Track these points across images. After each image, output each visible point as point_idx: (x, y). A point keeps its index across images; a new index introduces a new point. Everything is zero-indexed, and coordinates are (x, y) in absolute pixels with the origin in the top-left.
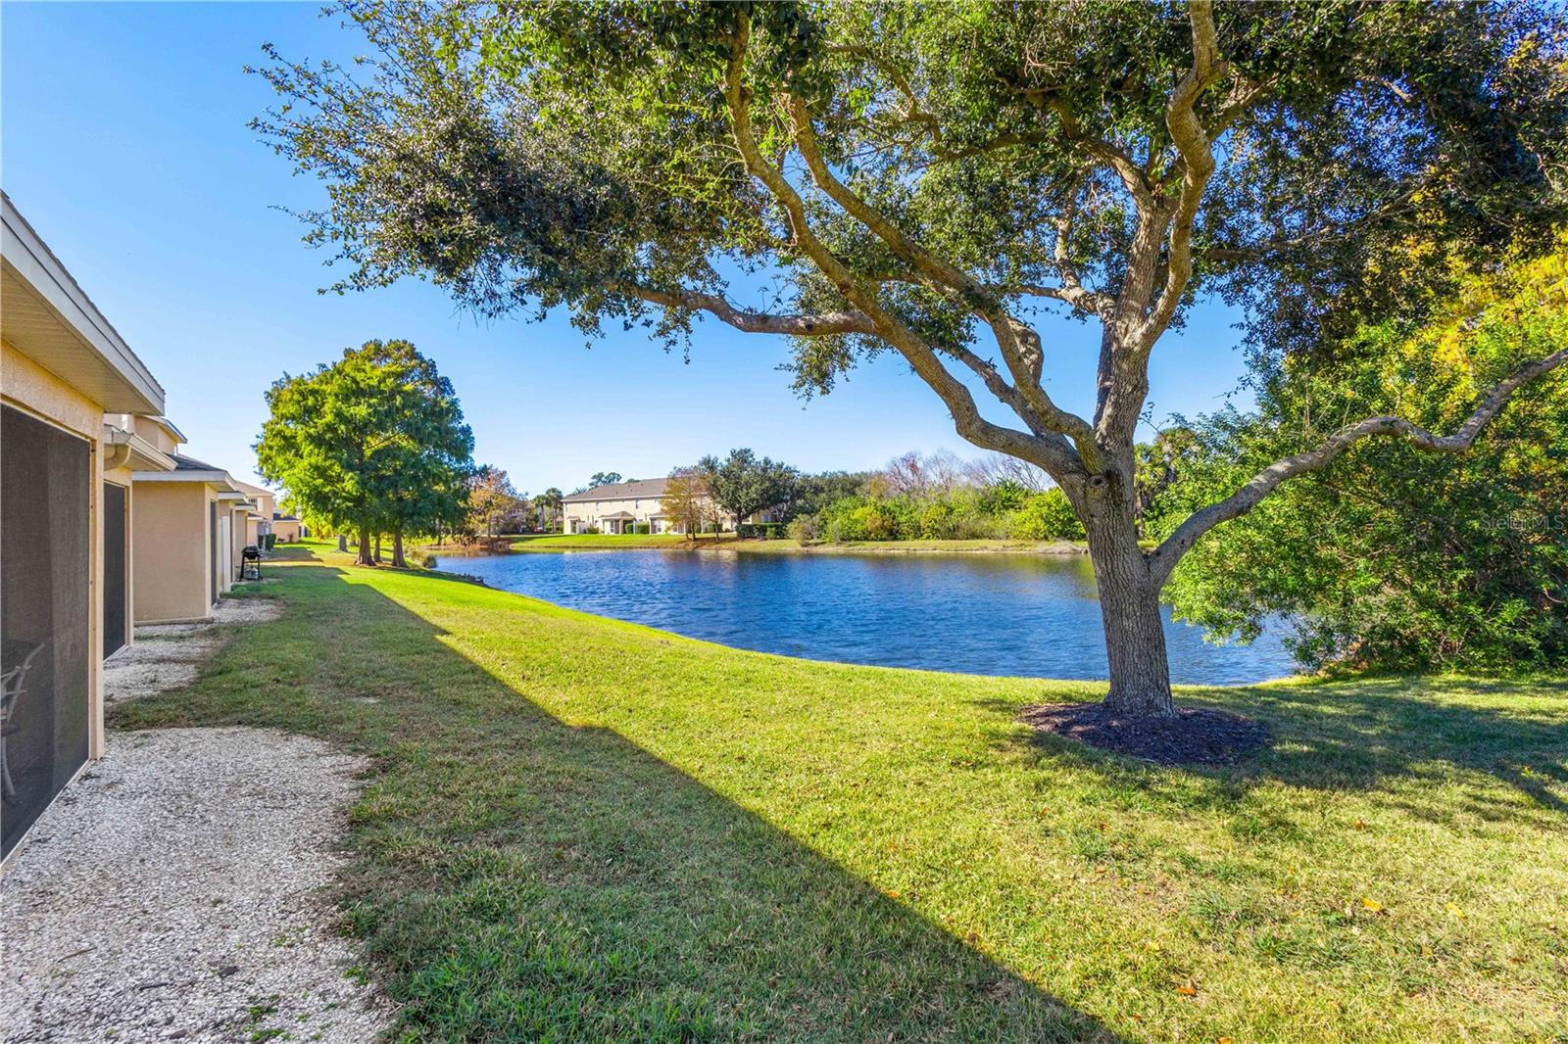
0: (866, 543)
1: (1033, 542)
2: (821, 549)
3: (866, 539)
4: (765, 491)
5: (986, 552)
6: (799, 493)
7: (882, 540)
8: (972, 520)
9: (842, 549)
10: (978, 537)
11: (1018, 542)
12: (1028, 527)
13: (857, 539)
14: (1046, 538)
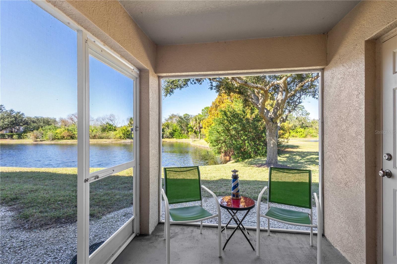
0: (62, 140)
1: (119, 140)
2: (43, 142)
3: (62, 139)
4: (12, 121)
5: (106, 142)
6: (26, 123)
7: (68, 139)
8: (99, 133)
9: (53, 142)
10: (102, 139)
11: (116, 140)
12: (118, 136)
13: (58, 139)
14: (123, 139)
